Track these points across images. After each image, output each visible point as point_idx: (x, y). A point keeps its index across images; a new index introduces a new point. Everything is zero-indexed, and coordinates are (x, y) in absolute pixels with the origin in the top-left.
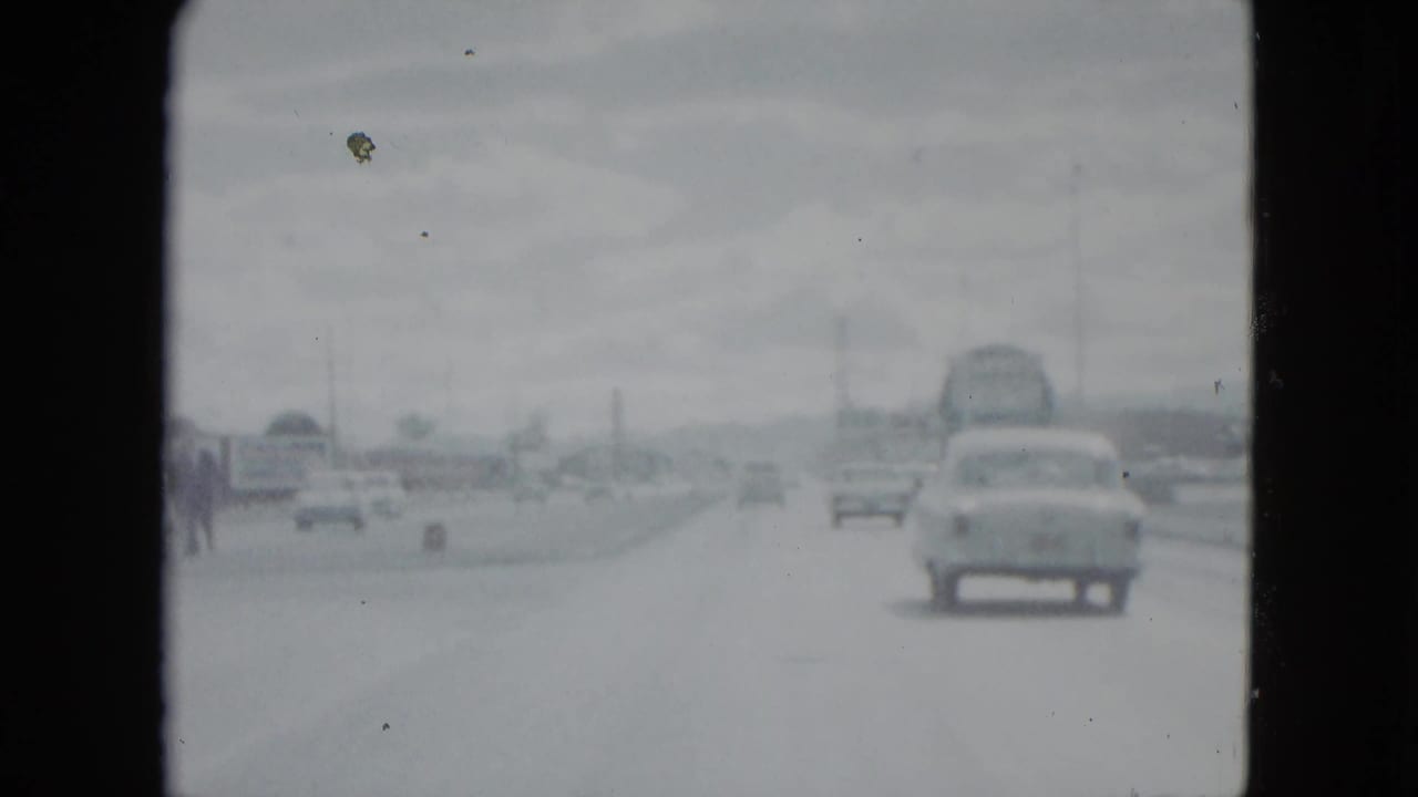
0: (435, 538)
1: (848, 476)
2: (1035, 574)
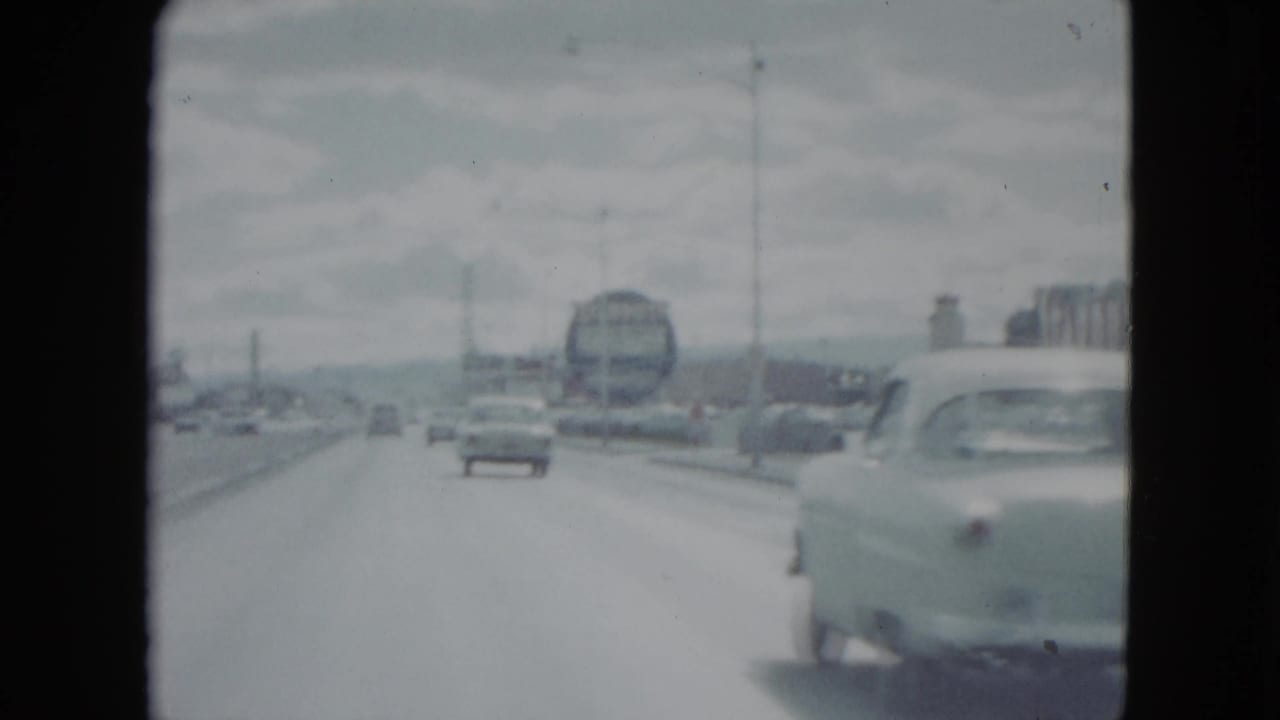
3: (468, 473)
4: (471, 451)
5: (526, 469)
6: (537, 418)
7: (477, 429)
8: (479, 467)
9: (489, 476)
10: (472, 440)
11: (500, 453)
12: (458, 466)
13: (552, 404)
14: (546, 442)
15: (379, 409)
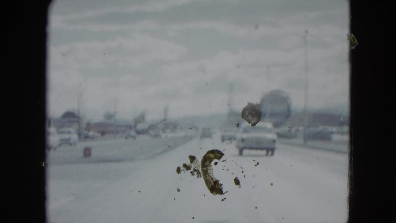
0: (87, 152)
1: (226, 131)
2: (257, 149)
3: (241, 153)
4: (242, 145)
5: (264, 152)
6: (270, 131)
7: (245, 136)
8: (245, 152)
9: (249, 156)
10: (243, 140)
11: (254, 146)
12: (237, 152)
13: (276, 125)
14: (274, 141)
15: (204, 129)
